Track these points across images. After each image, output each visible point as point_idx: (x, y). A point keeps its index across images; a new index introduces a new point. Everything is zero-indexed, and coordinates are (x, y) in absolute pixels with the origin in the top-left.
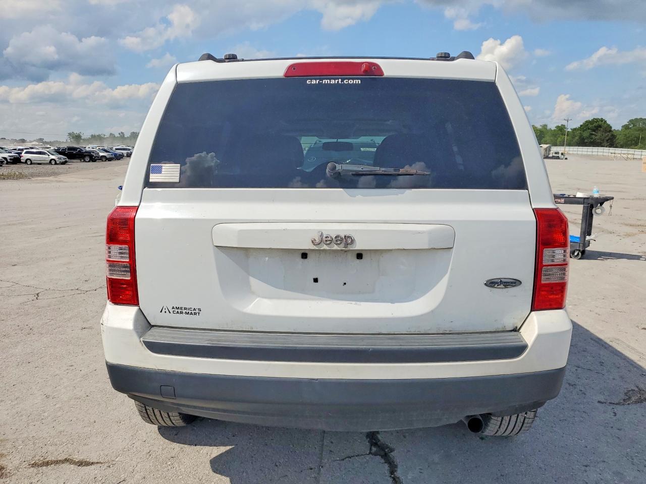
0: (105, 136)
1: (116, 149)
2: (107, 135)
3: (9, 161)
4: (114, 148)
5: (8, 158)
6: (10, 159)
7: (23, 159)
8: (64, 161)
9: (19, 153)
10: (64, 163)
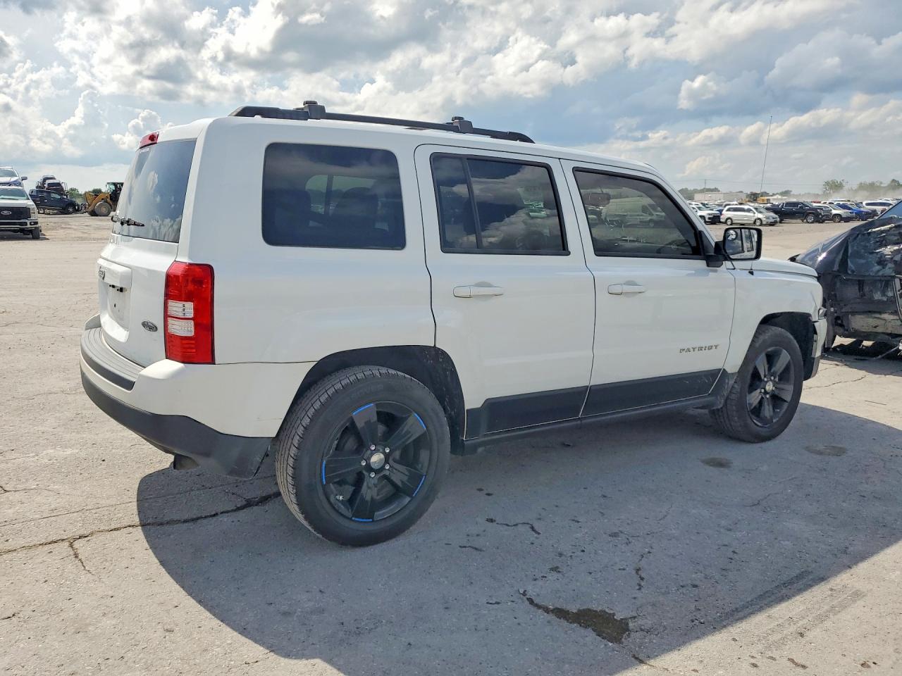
0: (881, 183)
1: (868, 204)
2: (886, 182)
3: (707, 220)
4: (864, 203)
5: (707, 217)
6: (709, 218)
7: (723, 219)
8: (773, 220)
9: (721, 211)
10: (772, 224)
